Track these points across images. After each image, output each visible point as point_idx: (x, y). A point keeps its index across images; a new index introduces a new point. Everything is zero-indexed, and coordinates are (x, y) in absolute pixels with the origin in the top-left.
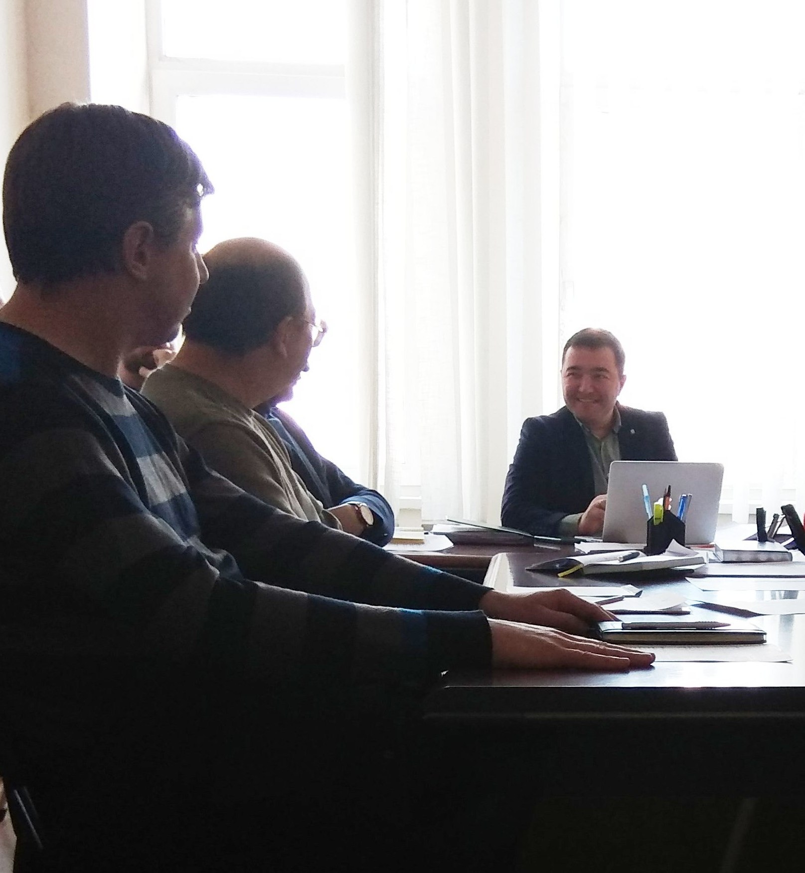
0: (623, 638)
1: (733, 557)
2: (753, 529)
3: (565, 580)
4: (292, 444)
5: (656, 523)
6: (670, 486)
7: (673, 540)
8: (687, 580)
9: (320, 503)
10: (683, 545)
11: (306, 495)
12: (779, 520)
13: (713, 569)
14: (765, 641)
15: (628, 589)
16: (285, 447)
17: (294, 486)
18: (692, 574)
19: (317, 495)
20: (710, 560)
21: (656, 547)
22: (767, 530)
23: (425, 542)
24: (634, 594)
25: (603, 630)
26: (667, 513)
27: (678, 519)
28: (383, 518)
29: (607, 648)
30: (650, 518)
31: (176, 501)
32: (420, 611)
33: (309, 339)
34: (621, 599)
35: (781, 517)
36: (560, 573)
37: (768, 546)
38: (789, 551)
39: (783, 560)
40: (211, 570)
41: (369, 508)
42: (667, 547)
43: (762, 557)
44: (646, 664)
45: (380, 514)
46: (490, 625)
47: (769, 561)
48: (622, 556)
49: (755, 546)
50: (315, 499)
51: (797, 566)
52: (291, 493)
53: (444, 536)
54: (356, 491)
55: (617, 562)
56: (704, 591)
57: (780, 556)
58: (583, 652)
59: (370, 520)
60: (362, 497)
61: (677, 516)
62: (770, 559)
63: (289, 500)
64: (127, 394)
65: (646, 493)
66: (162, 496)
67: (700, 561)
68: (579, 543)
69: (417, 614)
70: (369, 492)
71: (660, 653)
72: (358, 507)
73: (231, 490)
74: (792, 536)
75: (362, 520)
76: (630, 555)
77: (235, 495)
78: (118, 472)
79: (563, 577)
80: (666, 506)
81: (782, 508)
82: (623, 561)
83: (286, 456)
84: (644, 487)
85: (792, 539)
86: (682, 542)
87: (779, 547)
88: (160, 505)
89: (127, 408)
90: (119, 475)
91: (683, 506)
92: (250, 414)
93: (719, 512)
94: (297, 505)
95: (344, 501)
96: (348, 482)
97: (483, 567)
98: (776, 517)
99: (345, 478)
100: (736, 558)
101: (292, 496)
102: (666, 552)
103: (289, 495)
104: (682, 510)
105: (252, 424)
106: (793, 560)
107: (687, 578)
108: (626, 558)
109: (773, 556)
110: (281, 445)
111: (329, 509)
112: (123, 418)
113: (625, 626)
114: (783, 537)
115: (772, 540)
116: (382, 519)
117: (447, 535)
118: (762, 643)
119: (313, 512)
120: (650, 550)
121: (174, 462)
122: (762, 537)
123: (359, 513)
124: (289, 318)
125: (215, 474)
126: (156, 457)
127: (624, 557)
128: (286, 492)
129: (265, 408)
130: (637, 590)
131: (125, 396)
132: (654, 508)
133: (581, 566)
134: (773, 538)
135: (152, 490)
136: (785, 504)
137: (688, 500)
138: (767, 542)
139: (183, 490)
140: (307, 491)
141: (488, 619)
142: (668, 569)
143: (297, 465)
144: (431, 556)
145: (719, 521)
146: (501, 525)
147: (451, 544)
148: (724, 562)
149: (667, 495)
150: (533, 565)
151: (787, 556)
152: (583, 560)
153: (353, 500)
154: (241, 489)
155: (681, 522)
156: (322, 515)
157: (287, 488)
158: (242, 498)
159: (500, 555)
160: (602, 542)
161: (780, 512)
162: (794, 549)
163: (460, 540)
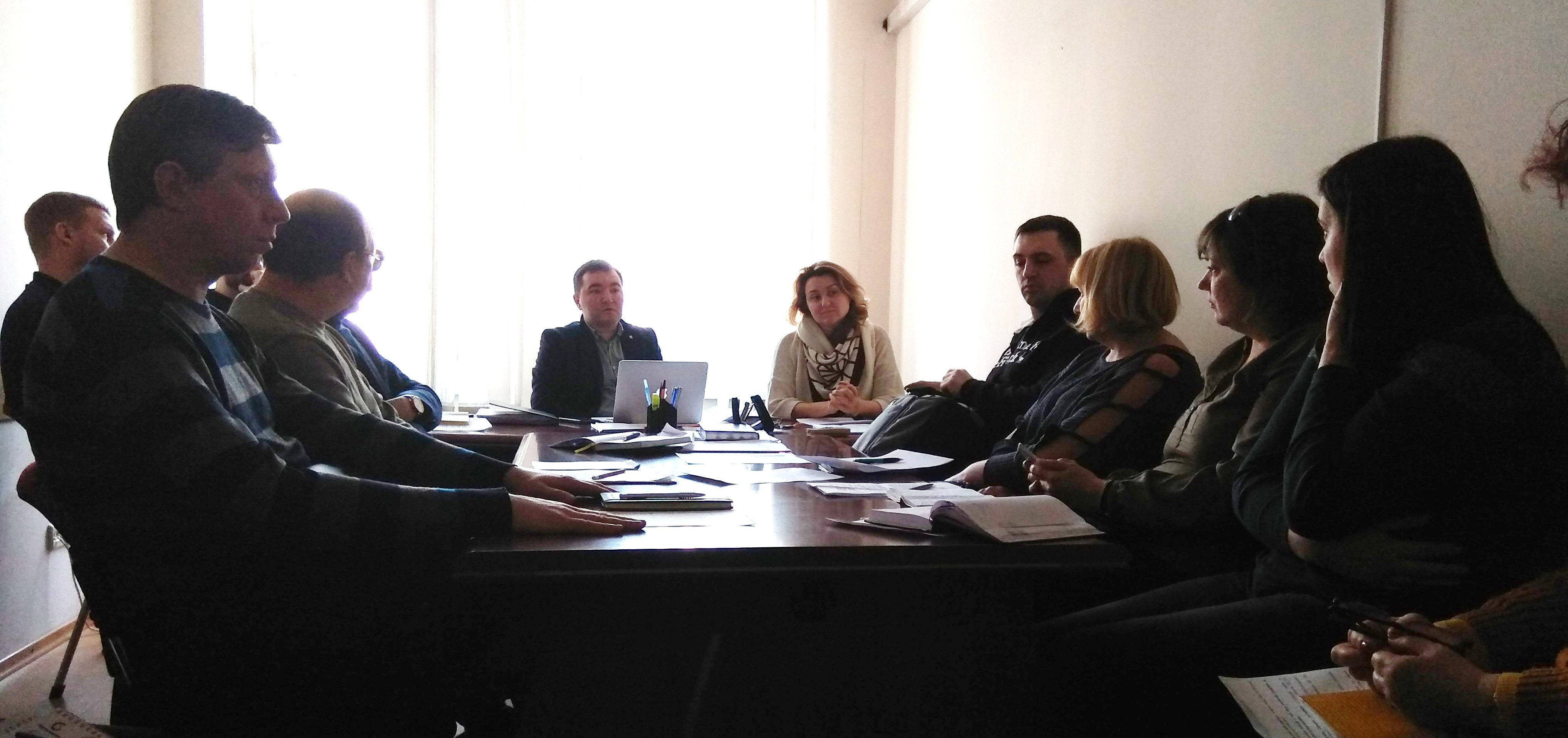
0: (620, 506)
1: (714, 436)
2: (730, 414)
3: (580, 455)
4: (357, 348)
5: (654, 409)
6: (665, 381)
7: (667, 423)
8: (676, 455)
9: (380, 396)
10: (675, 428)
11: (369, 391)
12: (750, 407)
13: (698, 446)
14: (732, 508)
15: (630, 463)
16: (352, 352)
17: (358, 383)
18: (681, 450)
19: (378, 389)
20: (695, 438)
21: (654, 429)
22: (740, 414)
23: (470, 424)
24: (633, 468)
25: (604, 500)
26: (663, 401)
27: (671, 406)
28: (432, 407)
29: (606, 517)
30: (649, 405)
31: (254, 400)
32: (454, 489)
33: (369, 266)
34: (623, 472)
35: (751, 404)
36: (576, 450)
37: (742, 428)
38: (757, 432)
39: (752, 439)
40: (279, 462)
41: (421, 400)
42: (663, 429)
43: (737, 436)
44: (637, 529)
45: (429, 404)
46: (511, 500)
47: (742, 439)
48: (625, 437)
49: (731, 427)
50: (376, 393)
51: (762, 444)
52: (354, 389)
53: (485, 419)
54: (411, 385)
55: (621, 441)
56: (689, 464)
57: (750, 436)
58: (586, 521)
59: (421, 409)
60: (417, 391)
61: (670, 403)
62: (743, 438)
63: (353, 396)
64: (213, 314)
65: (646, 386)
66: (241, 396)
67: (688, 440)
68: (594, 423)
69: (451, 492)
70: (421, 387)
71: (651, 519)
72: (411, 399)
73: (302, 390)
74: (759, 418)
75: (414, 409)
76: (631, 435)
77: (305, 393)
78: (203, 381)
79: (579, 453)
80: (662, 396)
81: (752, 398)
82: (626, 441)
83: (353, 359)
84: (645, 381)
85: (760, 421)
86: (674, 425)
87: (748, 428)
88: (239, 406)
89: (213, 325)
90: (204, 384)
91: (675, 396)
92: (321, 326)
93: (706, 397)
94: (359, 398)
95: (401, 394)
96: (405, 379)
97: (515, 444)
98: (747, 404)
99: (403, 375)
100: (716, 437)
101: (356, 392)
102: (662, 432)
103: (353, 390)
104: (674, 398)
105: (323, 336)
106: (760, 439)
107: (676, 454)
108: (629, 438)
109: (744, 436)
110: (348, 350)
111: (388, 400)
112: (210, 336)
113: (622, 497)
114: (754, 419)
115: (744, 422)
116: (432, 410)
117: (488, 418)
118: (730, 509)
119: (374, 404)
120: (650, 431)
121: (253, 368)
122: (736, 419)
123: (412, 403)
124: (351, 254)
125: (287, 377)
126: (238, 365)
127: (627, 437)
128: (350, 390)
129: (335, 321)
130: (636, 464)
131: (212, 318)
132: (653, 398)
133: (593, 444)
134: (745, 421)
135: (233, 393)
136: (754, 395)
137: (679, 392)
138: (740, 425)
139: (259, 390)
140: (370, 386)
141: (509, 494)
142: (663, 446)
143: (361, 365)
144: (473, 435)
145: (705, 405)
146: (531, 408)
147: (490, 426)
148: (707, 440)
149: (663, 387)
150: (555, 444)
151: (755, 436)
152: (595, 439)
153: (409, 393)
154: (309, 390)
155: (674, 408)
156: (382, 405)
157: (351, 386)
158: (310, 396)
159: (531, 433)
160: (612, 422)
161: (750, 401)
162: (761, 429)
163: (497, 422)
